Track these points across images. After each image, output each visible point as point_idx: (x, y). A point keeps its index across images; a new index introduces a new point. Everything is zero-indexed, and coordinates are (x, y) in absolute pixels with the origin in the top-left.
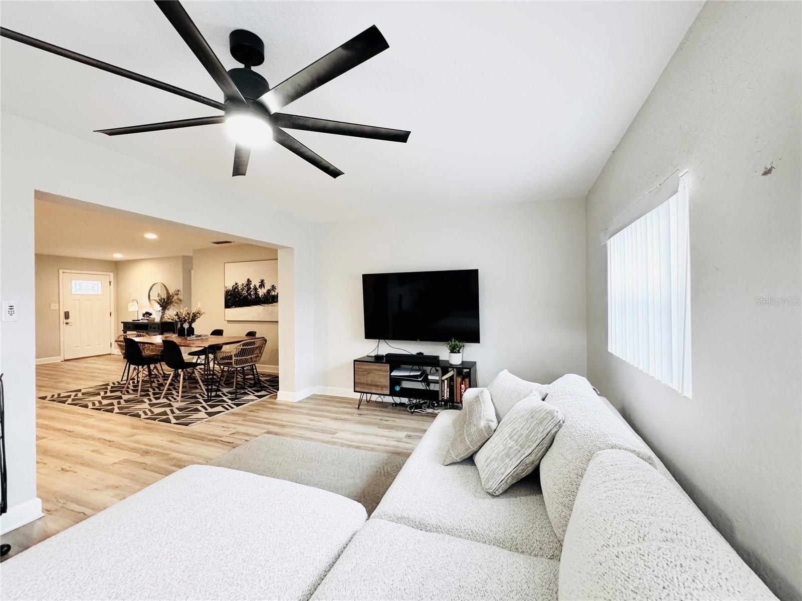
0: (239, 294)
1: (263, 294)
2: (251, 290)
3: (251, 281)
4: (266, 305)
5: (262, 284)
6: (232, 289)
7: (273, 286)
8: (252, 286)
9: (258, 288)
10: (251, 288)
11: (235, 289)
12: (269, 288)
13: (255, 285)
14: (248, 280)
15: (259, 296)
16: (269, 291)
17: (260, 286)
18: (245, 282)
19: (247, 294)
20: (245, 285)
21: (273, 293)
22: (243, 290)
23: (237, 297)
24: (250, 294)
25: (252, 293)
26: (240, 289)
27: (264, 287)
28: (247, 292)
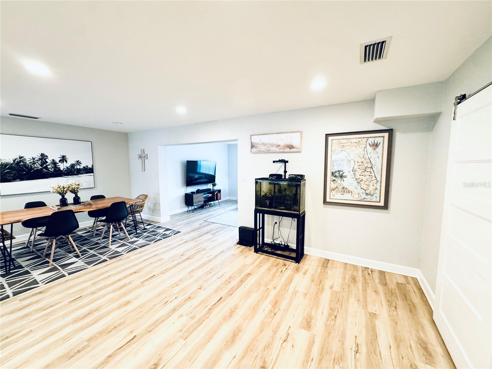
0: (27, 167)
1: (66, 168)
2: (48, 164)
3: (47, 156)
4: (70, 176)
5: (63, 159)
6: (12, 162)
7: (78, 161)
8: (49, 161)
9: (58, 162)
10: (47, 162)
11: (18, 163)
12: (73, 162)
13: (53, 160)
14: (42, 155)
15: (59, 169)
16: (73, 166)
17: (60, 161)
18: (37, 156)
19: (40, 167)
20: (36, 159)
21: (78, 167)
22: (34, 164)
23: (25, 171)
24: (46, 168)
25: (49, 167)
26: (28, 162)
27: (66, 162)
28: (41, 165)
